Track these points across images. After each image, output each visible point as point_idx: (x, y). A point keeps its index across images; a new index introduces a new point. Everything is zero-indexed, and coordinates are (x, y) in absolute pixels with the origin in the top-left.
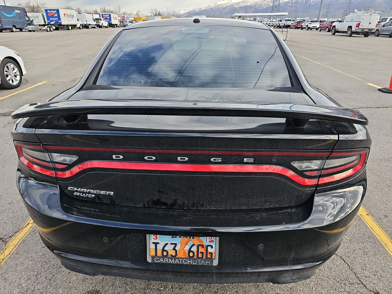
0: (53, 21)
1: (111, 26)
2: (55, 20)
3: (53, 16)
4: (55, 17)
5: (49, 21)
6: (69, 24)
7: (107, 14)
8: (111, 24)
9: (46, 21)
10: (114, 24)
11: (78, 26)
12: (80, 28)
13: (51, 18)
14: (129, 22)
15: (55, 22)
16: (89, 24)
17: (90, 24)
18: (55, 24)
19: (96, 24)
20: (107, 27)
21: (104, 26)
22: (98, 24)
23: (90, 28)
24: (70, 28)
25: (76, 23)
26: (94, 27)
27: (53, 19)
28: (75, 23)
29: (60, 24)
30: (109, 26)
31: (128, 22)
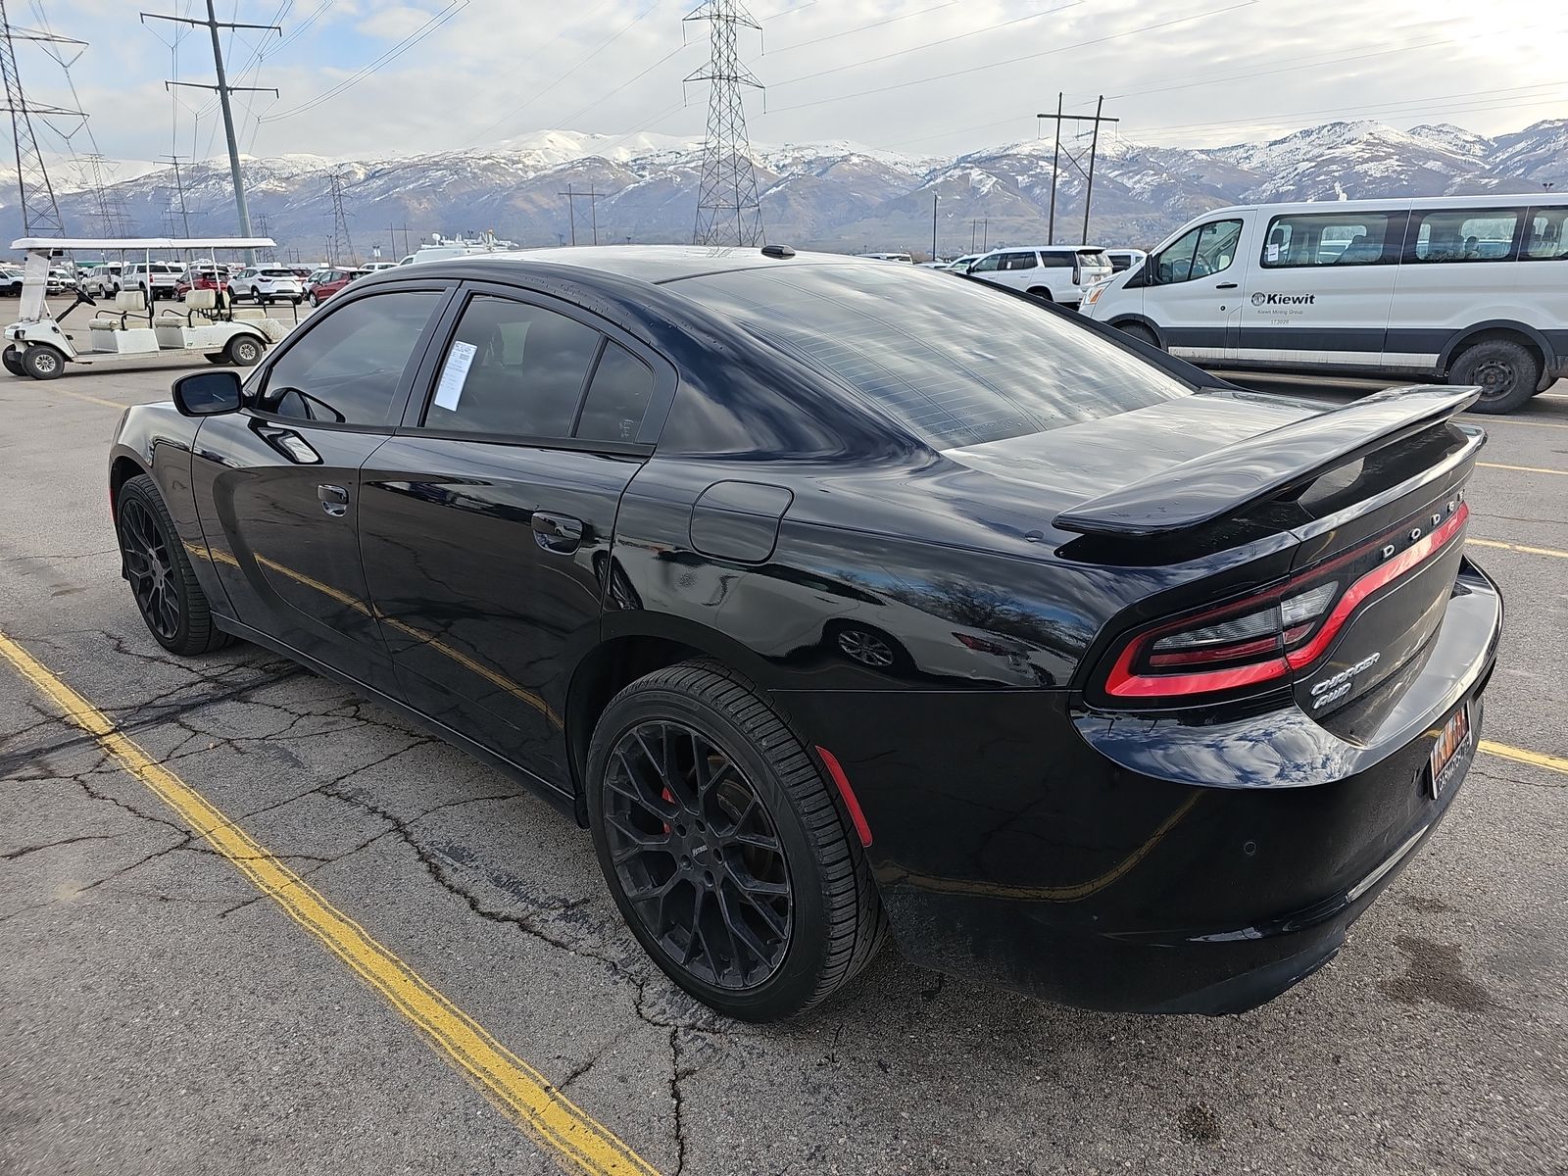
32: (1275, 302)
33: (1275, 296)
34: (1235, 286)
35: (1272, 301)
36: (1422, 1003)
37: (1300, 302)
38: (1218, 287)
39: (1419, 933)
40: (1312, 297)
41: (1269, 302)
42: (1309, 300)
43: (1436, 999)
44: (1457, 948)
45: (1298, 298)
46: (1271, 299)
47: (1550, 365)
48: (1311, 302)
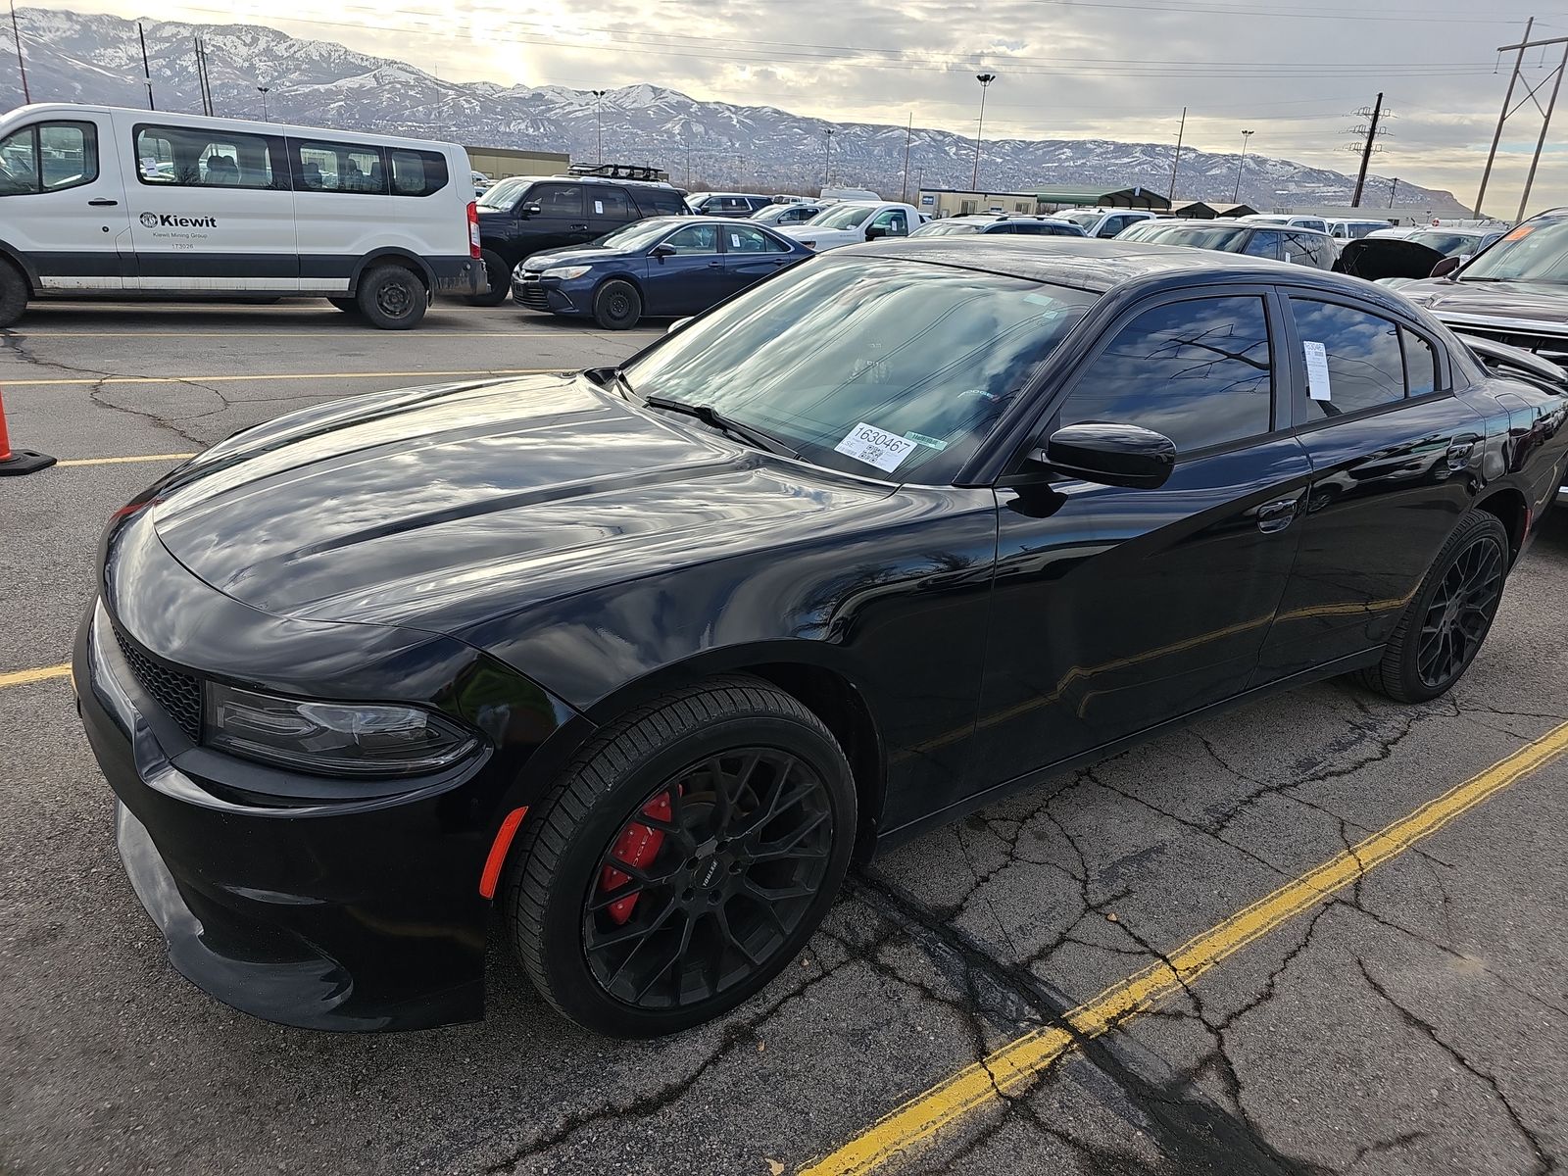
32: (171, 224)
33: (169, 217)
34: (115, 203)
35: (166, 223)
37: (201, 225)
38: (91, 203)
40: (212, 221)
41: (163, 224)
42: (210, 223)
45: (197, 221)
46: (165, 220)
47: (435, 285)
48: (213, 225)
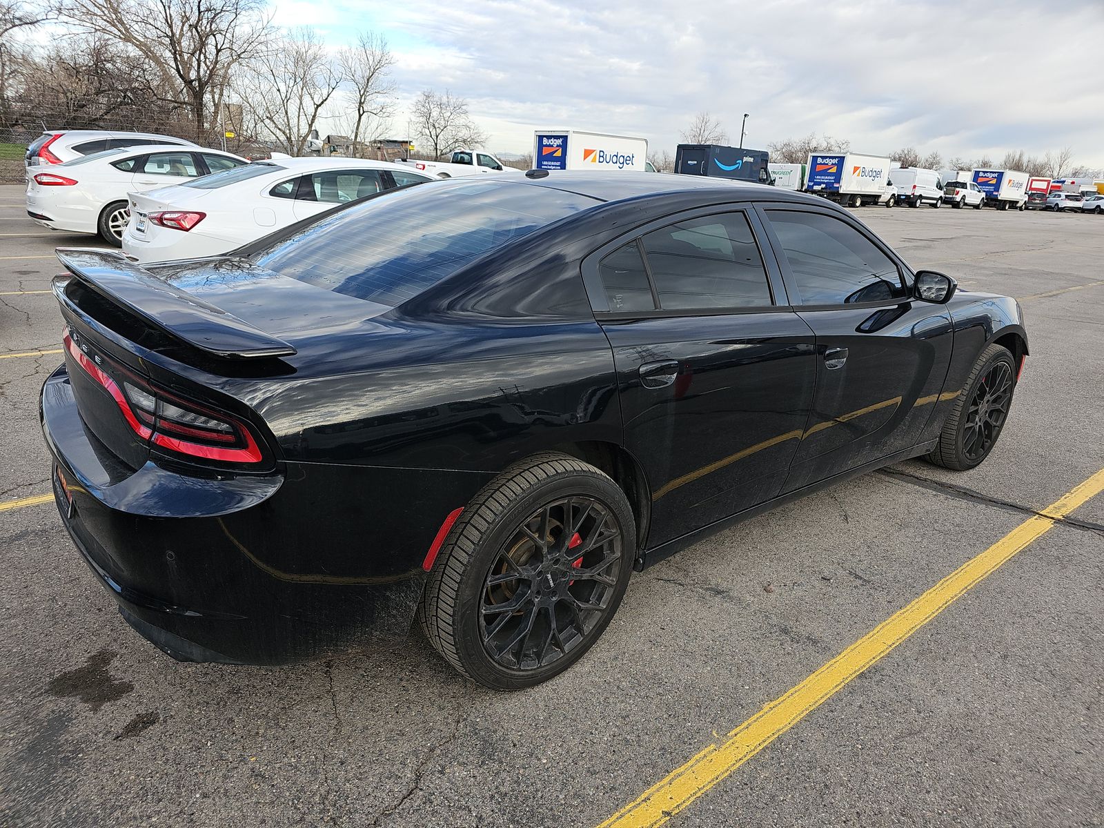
0: (819, 184)
1: (994, 206)
2: (826, 181)
3: (825, 173)
4: (831, 174)
5: (811, 184)
6: (861, 191)
7: (990, 172)
8: (997, 200)
9: (805, 182)
10: (1005, 201)
11: (885, 198)
12: (887, 204)
13: (819, 177)
14: (1066, 196)
15: (823, 186)
16: (921, 195)
17: (923, 195)
18: (824, 191)
19: (941, 197)
20: (976, 207)
21: (966, 204)
22: (951, 198)
23: (918, 206)
24: (858, 204)
25: (880, 191)
26: (934, 206)
27: (823, 177)
28: (877, 191)
29: (835, 190)
30: (986, 205)
31: (1064, 197)
36: (86, 662)
39: (123, 701)
43: (80, 670)
44: (95, 710)
